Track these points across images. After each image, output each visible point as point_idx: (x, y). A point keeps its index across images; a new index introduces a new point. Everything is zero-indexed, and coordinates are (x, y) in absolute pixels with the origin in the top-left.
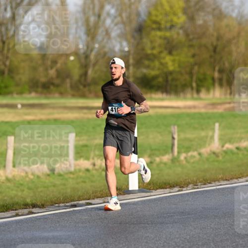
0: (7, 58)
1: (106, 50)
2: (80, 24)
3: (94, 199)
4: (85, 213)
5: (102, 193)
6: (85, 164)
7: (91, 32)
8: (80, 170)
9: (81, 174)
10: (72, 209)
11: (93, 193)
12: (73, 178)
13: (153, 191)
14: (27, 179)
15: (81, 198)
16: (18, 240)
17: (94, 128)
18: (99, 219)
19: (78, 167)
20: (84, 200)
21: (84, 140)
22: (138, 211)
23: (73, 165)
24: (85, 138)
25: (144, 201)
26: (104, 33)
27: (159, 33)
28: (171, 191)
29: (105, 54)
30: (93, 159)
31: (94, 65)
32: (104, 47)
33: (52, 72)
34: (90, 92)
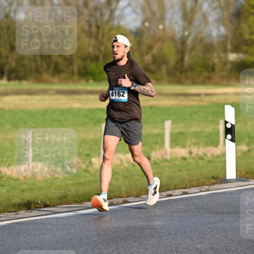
0: (102, 43)
1: (203, 35)
2: (177, 8)
3: (190, 188)
4: (181, 203)
5: (198, 181)
6: (181, 152)
7: (188, 17)
8: (176, 159)
9: (177, 162)
10: (168, 198)
11: (189, 182)
12: (169, 167)
14: (122, 167)
15: (177, 187)
16: (112, 229)
17: (190, 115)
19: (174, 156)
20: (180, 189)
21: (180, 128)
23: (169, 154)
24: (181, 125)
26: (201, 18)
29: (202, 39)
30: (190, 147)
31: (191, 50)
32: (201, 32)
33: (148, 58)
34: (187, 78)
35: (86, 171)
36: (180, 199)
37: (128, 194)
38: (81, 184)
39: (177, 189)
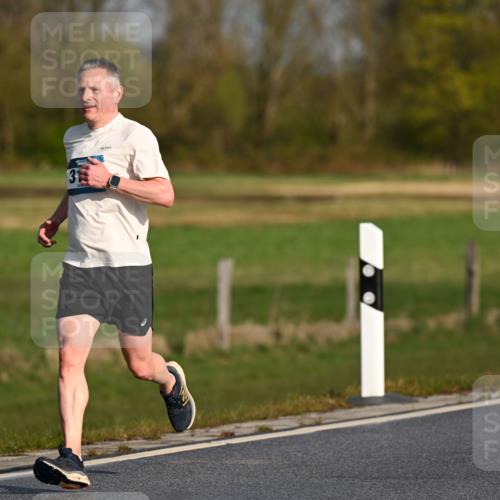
3: (276, 417)
6: (256, 333)
8: (244, 349)
9: (247, 357)
10: (223, 443)
12: (227, 369)
13: (421, 399)
15: (246, 415)
17: (278, 246)
18: (289, 466)
19: (239, 342)
20: (252, 419)
21: (255, 274)
22: (382, 447)
23: (227, 337)
25: (398, 423)
27: (438, 20)
28: (464, 399)
29: (308, 68)
30: (277, 321)
32: (305, 51)
33: (181, 113)
34: (271, 159)
35: (32, 378)
36: (253, 442)
37: (130, 433)
38: (20, 408)
39: (246, 420)
